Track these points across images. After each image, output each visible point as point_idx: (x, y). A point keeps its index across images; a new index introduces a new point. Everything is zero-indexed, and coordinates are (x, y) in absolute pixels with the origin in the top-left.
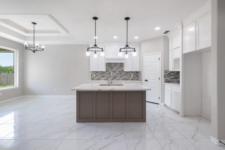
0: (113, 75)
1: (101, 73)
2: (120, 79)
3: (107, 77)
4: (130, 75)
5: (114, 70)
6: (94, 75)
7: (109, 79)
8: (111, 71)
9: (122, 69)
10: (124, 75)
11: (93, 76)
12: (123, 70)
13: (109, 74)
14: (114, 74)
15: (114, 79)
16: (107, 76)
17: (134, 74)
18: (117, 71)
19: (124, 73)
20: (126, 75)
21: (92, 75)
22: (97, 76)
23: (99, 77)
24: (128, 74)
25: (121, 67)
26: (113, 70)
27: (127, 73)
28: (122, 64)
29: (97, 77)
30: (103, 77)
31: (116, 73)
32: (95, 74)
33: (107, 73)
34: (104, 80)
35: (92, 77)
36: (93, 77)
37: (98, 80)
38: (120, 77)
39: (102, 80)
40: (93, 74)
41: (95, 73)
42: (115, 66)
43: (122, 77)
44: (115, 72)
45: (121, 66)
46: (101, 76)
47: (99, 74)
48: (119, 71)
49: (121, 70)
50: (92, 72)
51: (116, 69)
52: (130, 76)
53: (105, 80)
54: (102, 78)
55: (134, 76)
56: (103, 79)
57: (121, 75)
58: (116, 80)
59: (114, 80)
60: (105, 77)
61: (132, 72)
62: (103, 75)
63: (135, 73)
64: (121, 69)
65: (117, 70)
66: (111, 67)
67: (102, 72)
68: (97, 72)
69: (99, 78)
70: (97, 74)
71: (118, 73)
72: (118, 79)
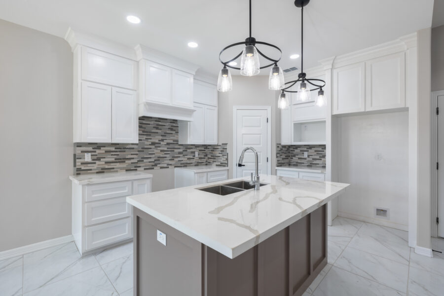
0: (153, 156)
1: (113, 149)
2: (171, 165)
3: (135, 161)
4: (193, 154)
5: (156, 139)
6: (88, 158)
7: (140, 167)
8: (146, 143)
9: (175, 138)
10: (180, 153)
11: (82, 160)
12: (177, 141)
13: (138, 151)
14: (156, 151)
15: (156, 165)
16: (133, 158)
17: (200, 151)
18: (162, 143)
19: (179, 148)
20: (185, 153)
21: (75, 157)
22: (99, 159)
23: (106, 163)
24: (188, 150)
25: (174, 132)
26: (153, 141)
27: (187, 147)
28: (174, 125)
29: (98, 162)
30: (122, 160)
31: (159, 148)
32: (90, 154)
33: (133, 148)
34: (124, 172)
35: (77, 164)
36: (82, 164)
37: (102, 171)
38: (170, 160)
39: (117, 171)
40: (82, 152)
41: (90, 149)
42: (157, 128)
43: (176, 159)
44: (157, 145)
45: (172, 129)
46: (113, 160)
47: (106, 152)
48: (168, 144)
49: (172, 142)
50: (79, 145)
51: (161, 138)
52: (192, 157)
53: (127, 170)
54: (118, 165)
55: (200, 156)
56: (121, 169)
57: (172, 152)
58: (161, 168)
59: (155, 168)
60: (127, 162)
61: (197, 146)
62: (121, 155)
63: (203, 149)
64: (172, 138)
65: (162, 140)
66: (146, 130)
67: (118, 146)
68: (98, 146)
69: (107, 167)
70: (98, 151)
71: (166, 149)
72: (165, 165)
